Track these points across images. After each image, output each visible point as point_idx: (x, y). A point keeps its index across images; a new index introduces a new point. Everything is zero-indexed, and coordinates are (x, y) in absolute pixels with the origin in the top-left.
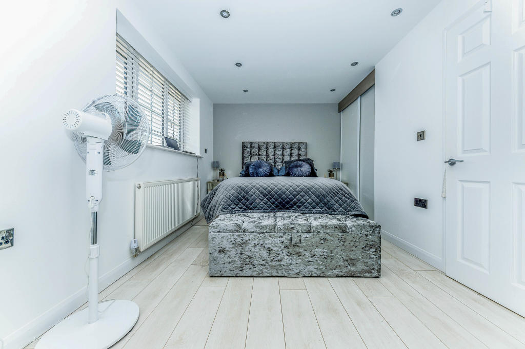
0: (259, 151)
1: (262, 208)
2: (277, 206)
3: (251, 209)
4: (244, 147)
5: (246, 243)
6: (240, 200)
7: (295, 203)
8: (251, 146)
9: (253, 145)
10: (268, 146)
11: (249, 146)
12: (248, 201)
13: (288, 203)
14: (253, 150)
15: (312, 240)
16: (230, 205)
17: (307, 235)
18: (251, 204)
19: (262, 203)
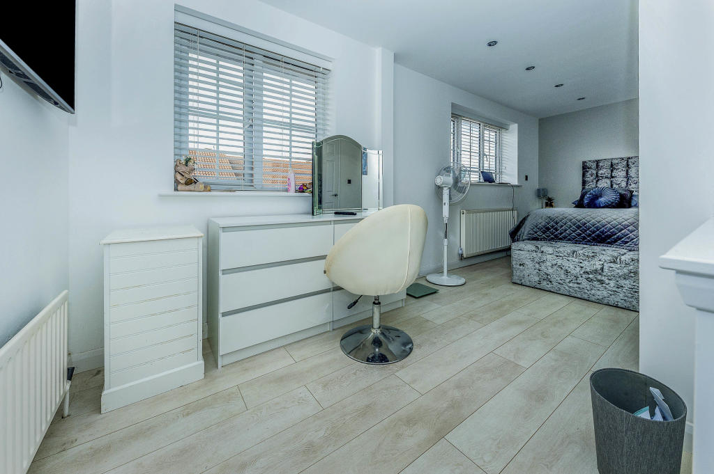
0: (612, 171)
1: (574, 239)
2: (594, 239)
3: (560, 239)
4: (585, 168)
5: (544, 262)
6: (548, 229)
7: (619, 238)
8: (597, 166)
9: (601, 164)
10: (630, 163)
11: (594, 165)
12: (557, 231)
13: (609, 237)
14: (600, 172)
15: (619, 271)
16: (536, 233)
17: (612, 265)
18: (561, 234)
19: (573, 234)
